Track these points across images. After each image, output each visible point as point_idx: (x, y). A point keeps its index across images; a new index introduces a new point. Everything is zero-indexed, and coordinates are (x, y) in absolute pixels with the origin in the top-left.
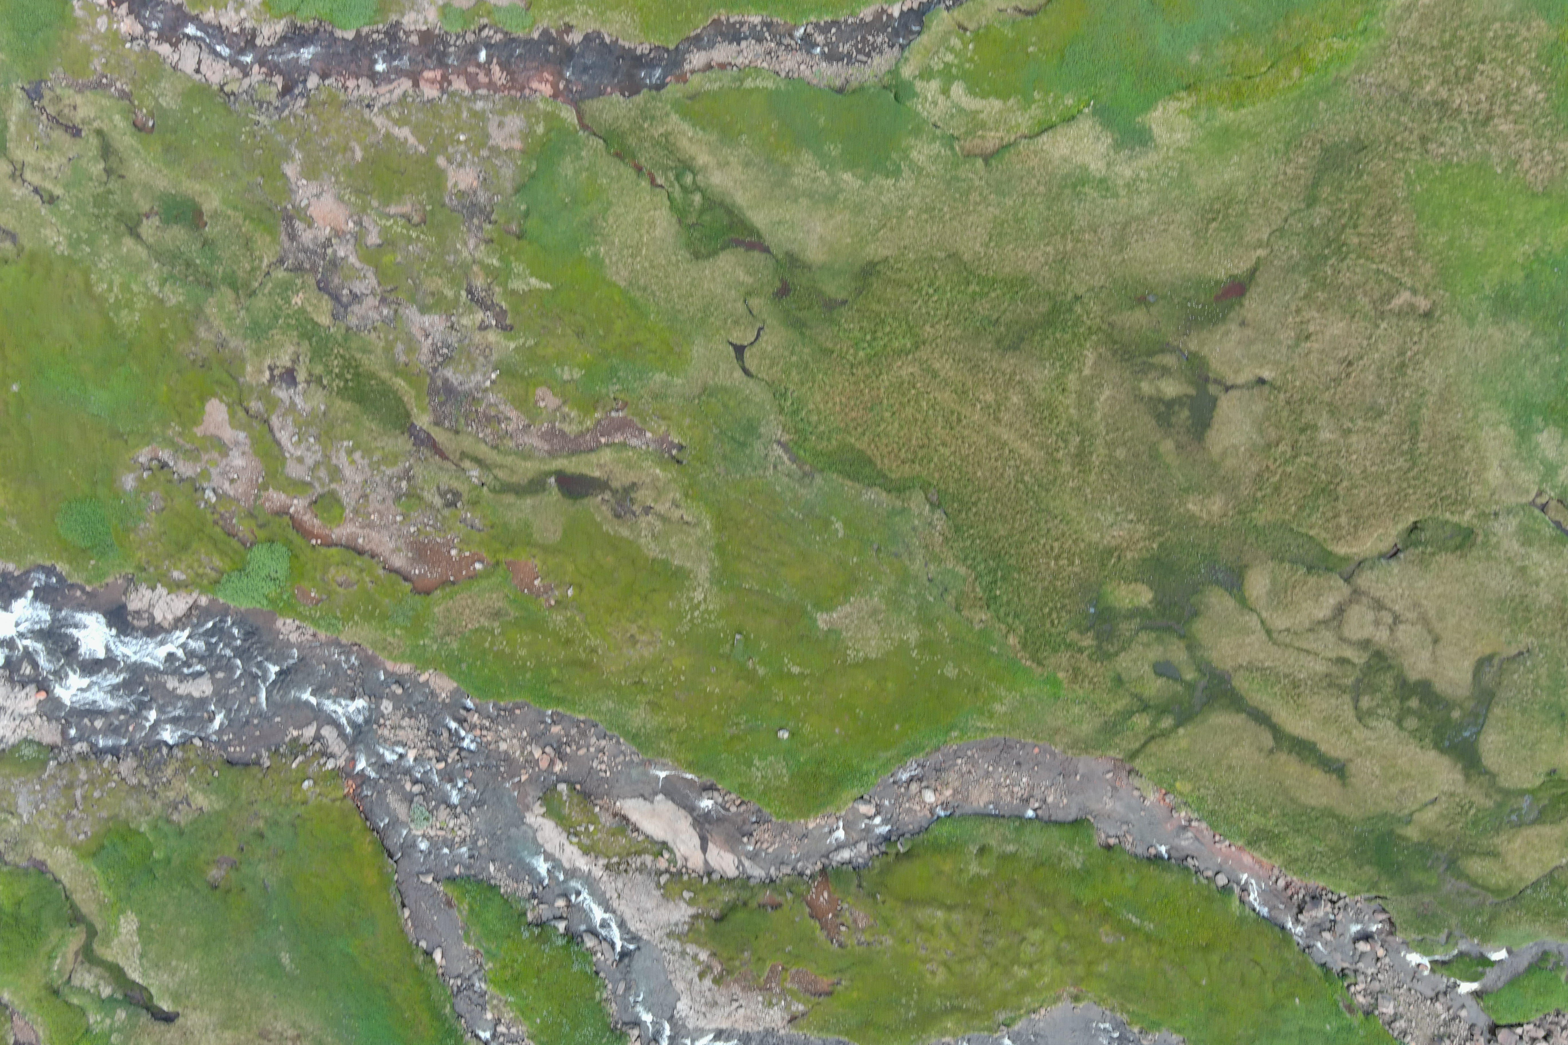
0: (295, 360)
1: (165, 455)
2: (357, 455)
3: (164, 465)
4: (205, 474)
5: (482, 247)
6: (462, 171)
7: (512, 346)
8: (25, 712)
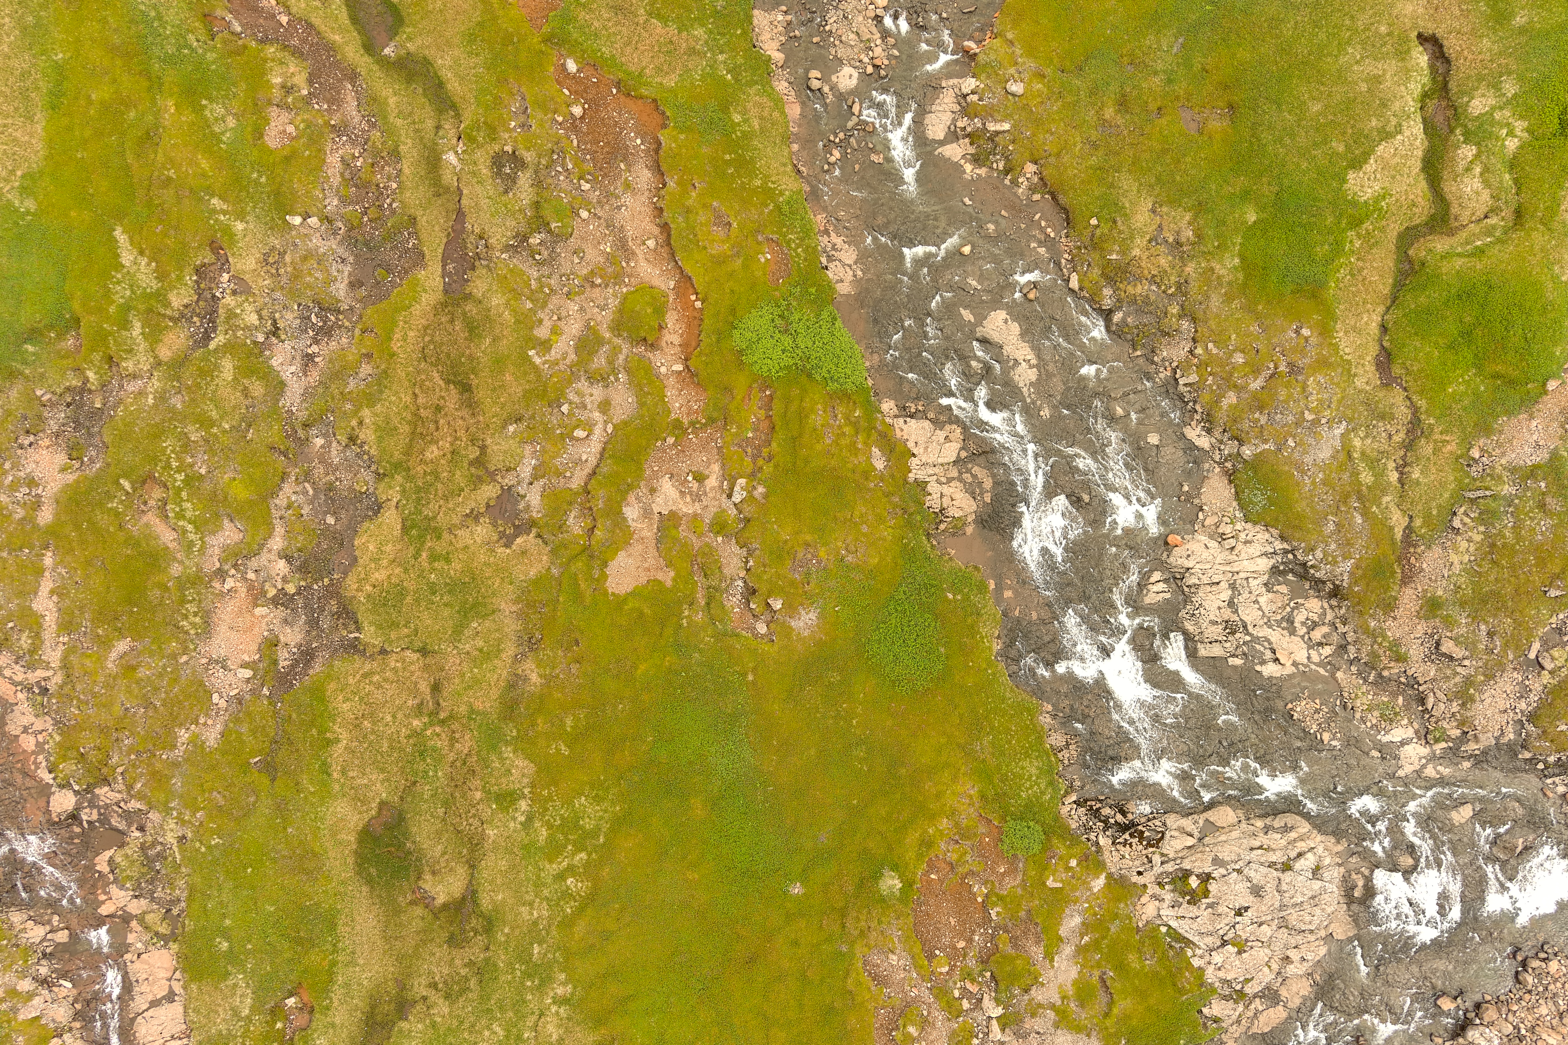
0: (474, 516)
1: (733, 601)
2: (542, 333)
3: (751, 592)
4: (719, 526)
5: (129, 365)
6: (37, 474)
7: (239, 226)
8: (1213, 544)
